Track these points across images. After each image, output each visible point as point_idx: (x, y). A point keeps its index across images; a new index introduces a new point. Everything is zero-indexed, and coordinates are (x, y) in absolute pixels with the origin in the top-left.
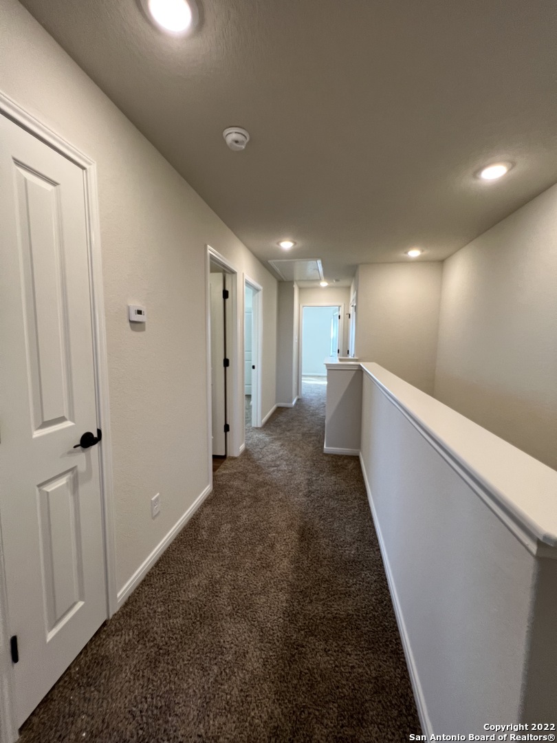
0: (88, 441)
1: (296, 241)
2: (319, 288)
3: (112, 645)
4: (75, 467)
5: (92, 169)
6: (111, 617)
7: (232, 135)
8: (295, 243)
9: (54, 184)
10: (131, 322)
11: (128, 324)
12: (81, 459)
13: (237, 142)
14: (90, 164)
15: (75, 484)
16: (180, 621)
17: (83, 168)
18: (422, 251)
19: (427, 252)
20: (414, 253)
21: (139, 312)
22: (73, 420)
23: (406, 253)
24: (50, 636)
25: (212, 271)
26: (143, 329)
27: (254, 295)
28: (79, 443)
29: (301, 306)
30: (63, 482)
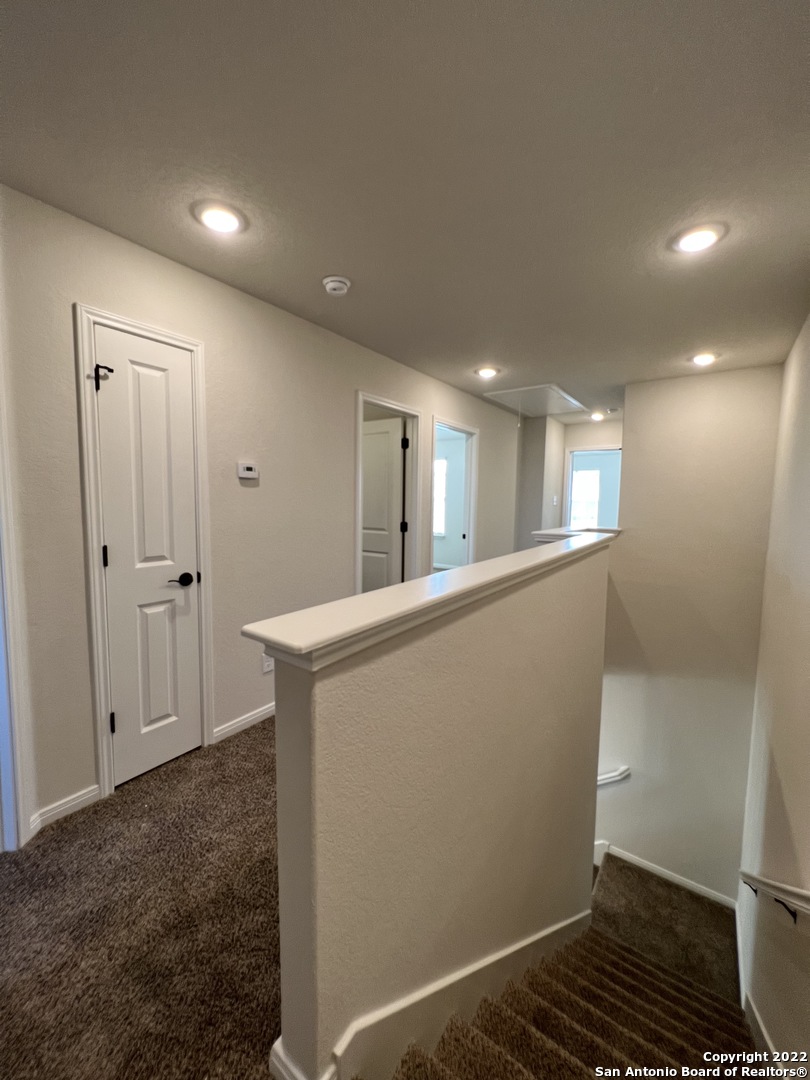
0: (185, 580)
1: (500, 367)
2: (590, 423)
3: (195, 764)
4: (173, 600)
5: (200, 351)
6: (206, 745)
7: (330, 284)
8: (499, 371)
9: (163, 370)
10: (241, 478)
11: (237, 481)
12: (178, 594)
13: (335, 289)
14: (197, 346)
15: (173, 615)
16: (251, 765)
17: (191, 351)
18: (718, 355)
19: (728, 356)
20: (704, 360)
21: (249, 469)
22: (173, 560)
23: (690, 359)
24: (145, 730)
25: (367, 418)
26: (257, 485)
27: (467, 440)
28: (178, 579)
29: (567, 452)
30: (161, 608)
